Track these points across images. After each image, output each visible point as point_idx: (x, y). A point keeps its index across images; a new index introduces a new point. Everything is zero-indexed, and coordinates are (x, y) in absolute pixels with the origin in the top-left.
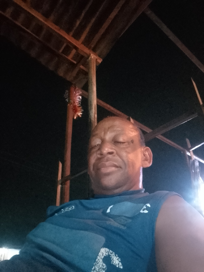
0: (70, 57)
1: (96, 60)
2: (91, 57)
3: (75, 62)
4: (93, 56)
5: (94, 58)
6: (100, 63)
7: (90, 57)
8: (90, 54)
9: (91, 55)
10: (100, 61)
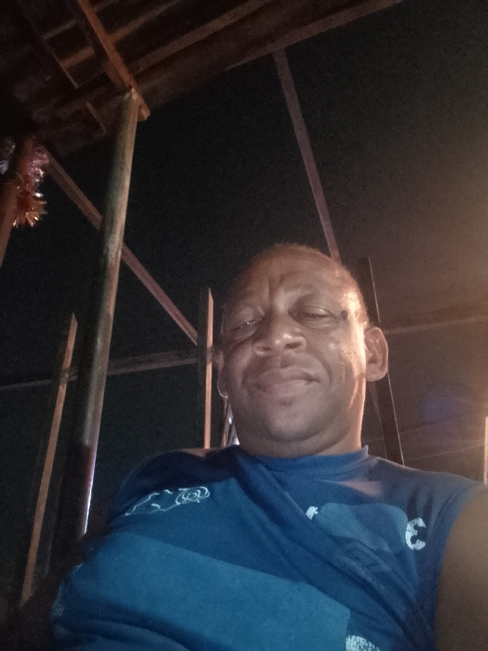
0: (65, 64)
1: (140, 107)
2: (131, 95)
3: (76, 86)
4: (135, 96)
5: (137, 100)
6: (146, 118)
7: (127, 95)
8: (130, 87)
9: (133, 90)
10: (146, 114)
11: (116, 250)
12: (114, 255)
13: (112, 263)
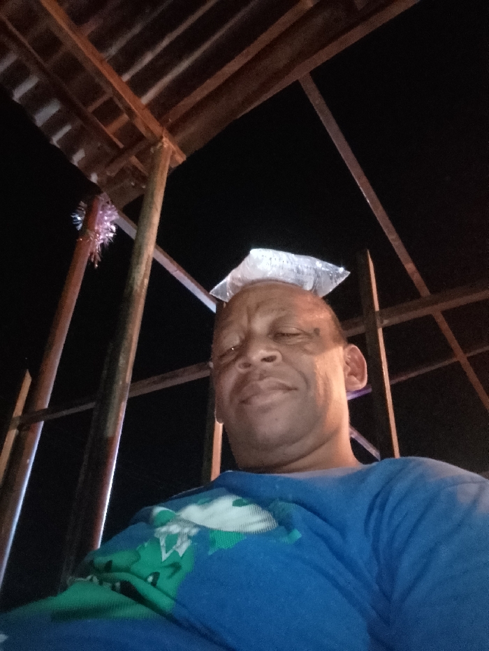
0: (111, 129)
2: (163, 143)
3: (121, 146)
4: (167, 143)
5: (169, 147)
6: (180, 162)
8: (162, 137)
9: (164, 139)
10: (181, 159)
11: (141, 278)
12: (139, 283)
13: (137, 290)
